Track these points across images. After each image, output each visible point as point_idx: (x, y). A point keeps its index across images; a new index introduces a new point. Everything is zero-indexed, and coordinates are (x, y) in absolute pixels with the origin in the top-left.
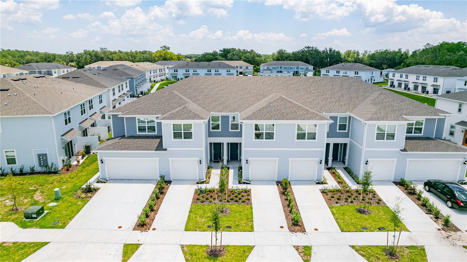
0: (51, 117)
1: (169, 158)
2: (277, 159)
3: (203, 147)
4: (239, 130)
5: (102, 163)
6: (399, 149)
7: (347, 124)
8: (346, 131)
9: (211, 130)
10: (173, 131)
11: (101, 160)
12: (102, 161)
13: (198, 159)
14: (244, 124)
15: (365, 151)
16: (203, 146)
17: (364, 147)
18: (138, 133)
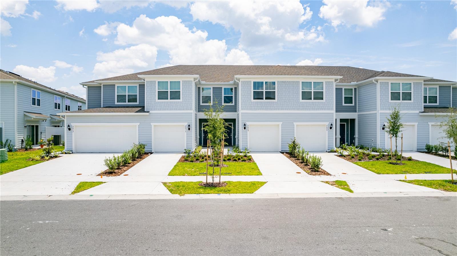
0: (14, 82)
1: (152, 124)
2: (280, 123)
3: (193, 110)
4: (233, 104)
5: (70, 129)
6: (418, 112)
7: (353, 96)
8: (353, 104)
9: (201, 104)
10: (158, 90)
11: (69, 126)
12: (69, 128)
13: (186, 124)
14: (240, 81)
15: (380, 113)
16: (193, 108)
17: (379, 110)
18: (116, 103)
